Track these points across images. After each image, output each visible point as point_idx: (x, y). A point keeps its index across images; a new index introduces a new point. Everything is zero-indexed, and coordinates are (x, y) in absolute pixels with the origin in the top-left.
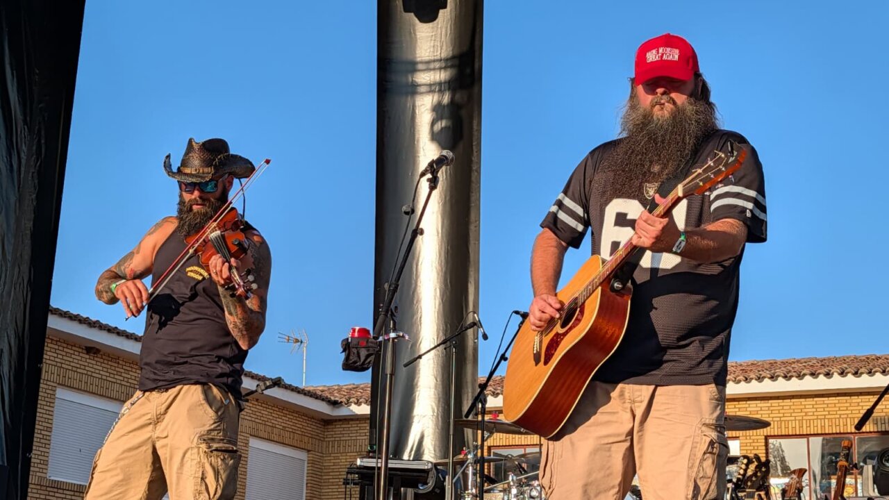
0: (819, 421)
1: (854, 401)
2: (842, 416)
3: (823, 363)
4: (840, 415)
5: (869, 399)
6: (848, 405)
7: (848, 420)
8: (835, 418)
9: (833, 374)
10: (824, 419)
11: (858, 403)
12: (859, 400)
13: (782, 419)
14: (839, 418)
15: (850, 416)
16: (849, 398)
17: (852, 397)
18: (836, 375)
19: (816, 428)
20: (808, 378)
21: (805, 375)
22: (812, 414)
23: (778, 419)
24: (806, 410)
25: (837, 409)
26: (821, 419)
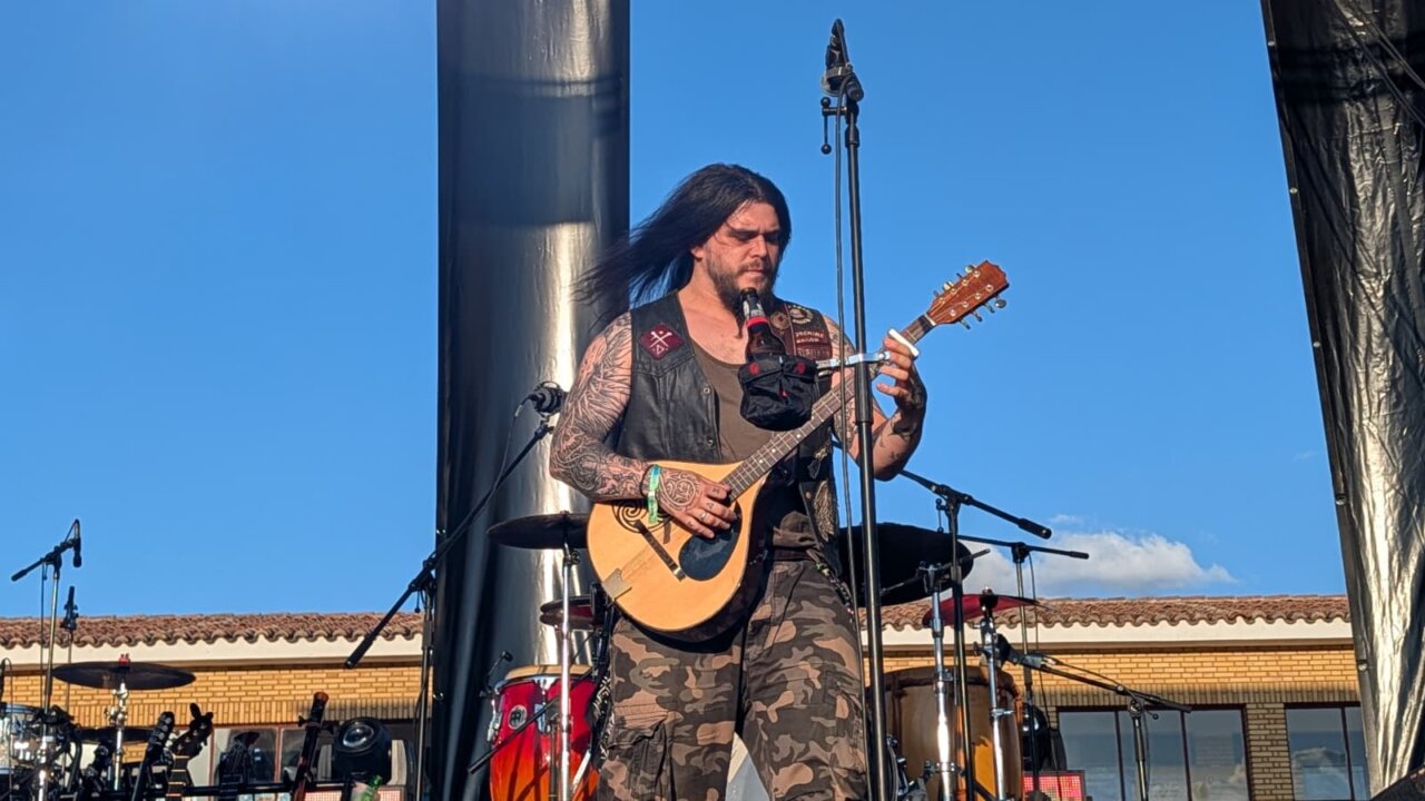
0: (231, 705)
1: (284, 677)
2: (265, 699)
3: (243, 622)
4: (263, 696)
5: (305, 675)
6: (275, 682)
7: (274, 704)
8: (255, 702)
9: (257, 637)
10: (239, 702)
11: (290, 680)
12: (292, 676)
13: (178, 701)
14: (260, 702)
15: (276, 698)
16: (277, 672)
17: (282, 672)
18: (261, 638)
19: (225, 716)
20: (221, 642)
21: (217, 637)
22: (222, 694)
23: (172, 701)
24: (214, 689)
25: (259, 688)
26: (234, 703)
